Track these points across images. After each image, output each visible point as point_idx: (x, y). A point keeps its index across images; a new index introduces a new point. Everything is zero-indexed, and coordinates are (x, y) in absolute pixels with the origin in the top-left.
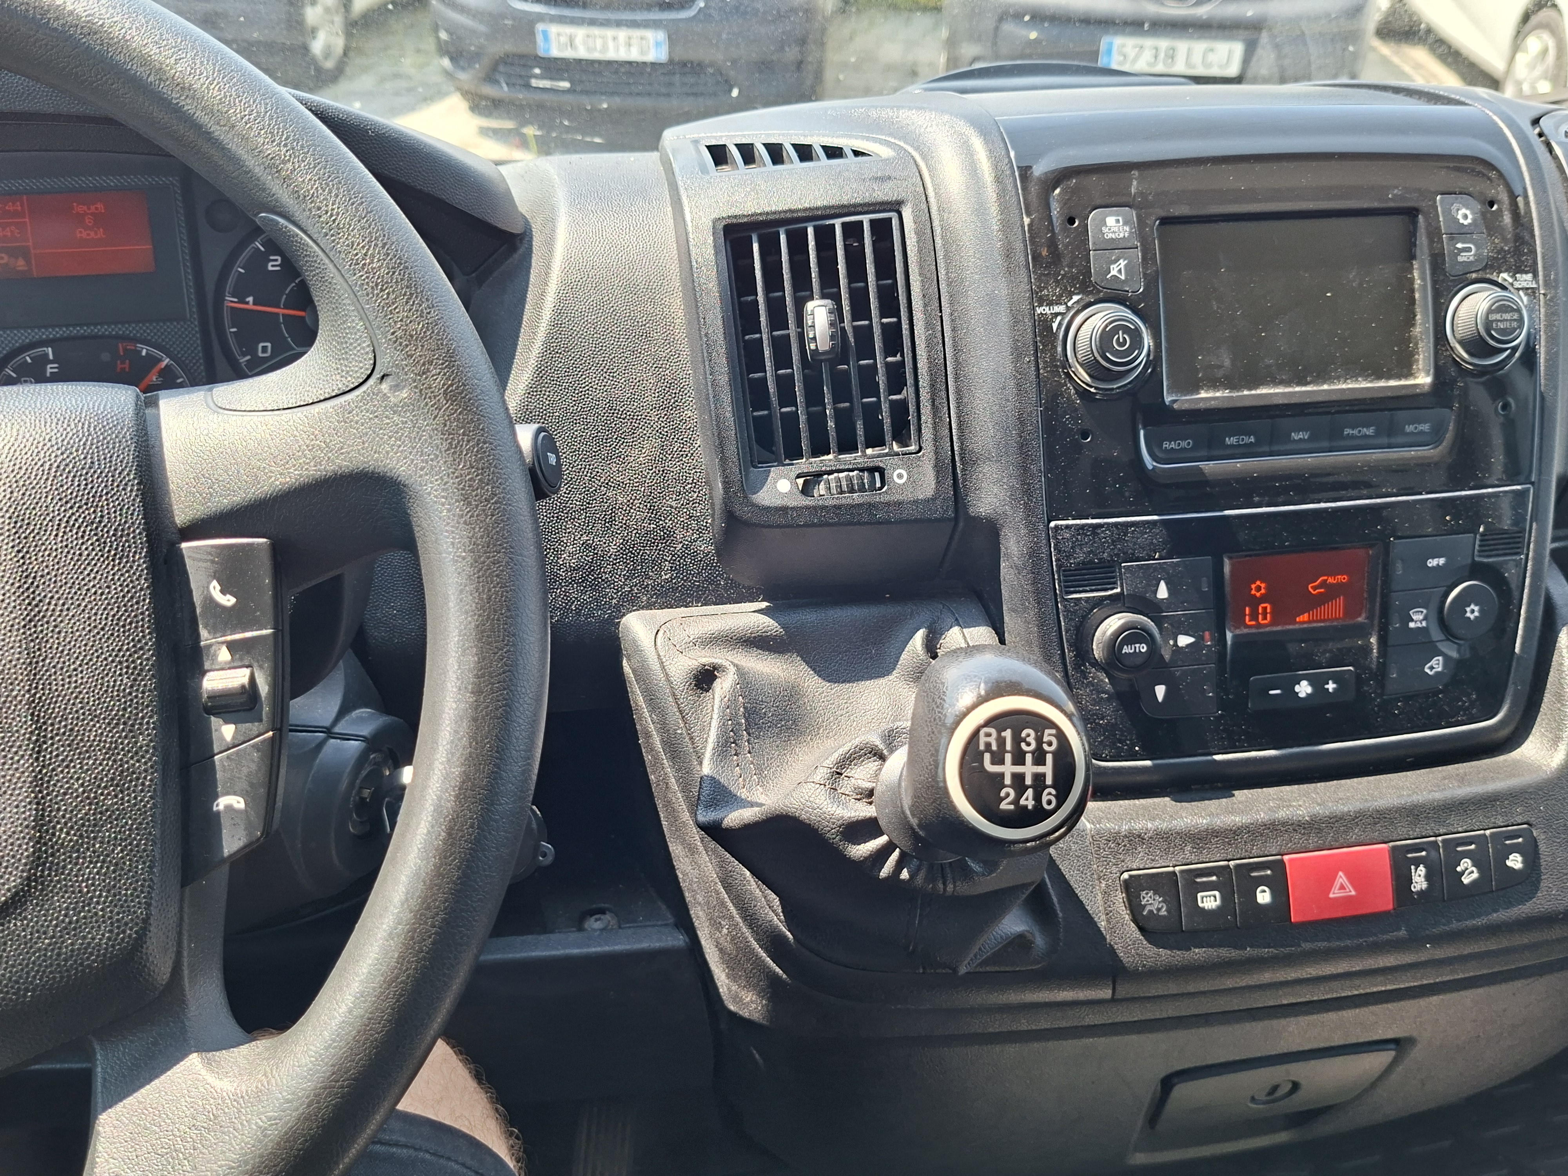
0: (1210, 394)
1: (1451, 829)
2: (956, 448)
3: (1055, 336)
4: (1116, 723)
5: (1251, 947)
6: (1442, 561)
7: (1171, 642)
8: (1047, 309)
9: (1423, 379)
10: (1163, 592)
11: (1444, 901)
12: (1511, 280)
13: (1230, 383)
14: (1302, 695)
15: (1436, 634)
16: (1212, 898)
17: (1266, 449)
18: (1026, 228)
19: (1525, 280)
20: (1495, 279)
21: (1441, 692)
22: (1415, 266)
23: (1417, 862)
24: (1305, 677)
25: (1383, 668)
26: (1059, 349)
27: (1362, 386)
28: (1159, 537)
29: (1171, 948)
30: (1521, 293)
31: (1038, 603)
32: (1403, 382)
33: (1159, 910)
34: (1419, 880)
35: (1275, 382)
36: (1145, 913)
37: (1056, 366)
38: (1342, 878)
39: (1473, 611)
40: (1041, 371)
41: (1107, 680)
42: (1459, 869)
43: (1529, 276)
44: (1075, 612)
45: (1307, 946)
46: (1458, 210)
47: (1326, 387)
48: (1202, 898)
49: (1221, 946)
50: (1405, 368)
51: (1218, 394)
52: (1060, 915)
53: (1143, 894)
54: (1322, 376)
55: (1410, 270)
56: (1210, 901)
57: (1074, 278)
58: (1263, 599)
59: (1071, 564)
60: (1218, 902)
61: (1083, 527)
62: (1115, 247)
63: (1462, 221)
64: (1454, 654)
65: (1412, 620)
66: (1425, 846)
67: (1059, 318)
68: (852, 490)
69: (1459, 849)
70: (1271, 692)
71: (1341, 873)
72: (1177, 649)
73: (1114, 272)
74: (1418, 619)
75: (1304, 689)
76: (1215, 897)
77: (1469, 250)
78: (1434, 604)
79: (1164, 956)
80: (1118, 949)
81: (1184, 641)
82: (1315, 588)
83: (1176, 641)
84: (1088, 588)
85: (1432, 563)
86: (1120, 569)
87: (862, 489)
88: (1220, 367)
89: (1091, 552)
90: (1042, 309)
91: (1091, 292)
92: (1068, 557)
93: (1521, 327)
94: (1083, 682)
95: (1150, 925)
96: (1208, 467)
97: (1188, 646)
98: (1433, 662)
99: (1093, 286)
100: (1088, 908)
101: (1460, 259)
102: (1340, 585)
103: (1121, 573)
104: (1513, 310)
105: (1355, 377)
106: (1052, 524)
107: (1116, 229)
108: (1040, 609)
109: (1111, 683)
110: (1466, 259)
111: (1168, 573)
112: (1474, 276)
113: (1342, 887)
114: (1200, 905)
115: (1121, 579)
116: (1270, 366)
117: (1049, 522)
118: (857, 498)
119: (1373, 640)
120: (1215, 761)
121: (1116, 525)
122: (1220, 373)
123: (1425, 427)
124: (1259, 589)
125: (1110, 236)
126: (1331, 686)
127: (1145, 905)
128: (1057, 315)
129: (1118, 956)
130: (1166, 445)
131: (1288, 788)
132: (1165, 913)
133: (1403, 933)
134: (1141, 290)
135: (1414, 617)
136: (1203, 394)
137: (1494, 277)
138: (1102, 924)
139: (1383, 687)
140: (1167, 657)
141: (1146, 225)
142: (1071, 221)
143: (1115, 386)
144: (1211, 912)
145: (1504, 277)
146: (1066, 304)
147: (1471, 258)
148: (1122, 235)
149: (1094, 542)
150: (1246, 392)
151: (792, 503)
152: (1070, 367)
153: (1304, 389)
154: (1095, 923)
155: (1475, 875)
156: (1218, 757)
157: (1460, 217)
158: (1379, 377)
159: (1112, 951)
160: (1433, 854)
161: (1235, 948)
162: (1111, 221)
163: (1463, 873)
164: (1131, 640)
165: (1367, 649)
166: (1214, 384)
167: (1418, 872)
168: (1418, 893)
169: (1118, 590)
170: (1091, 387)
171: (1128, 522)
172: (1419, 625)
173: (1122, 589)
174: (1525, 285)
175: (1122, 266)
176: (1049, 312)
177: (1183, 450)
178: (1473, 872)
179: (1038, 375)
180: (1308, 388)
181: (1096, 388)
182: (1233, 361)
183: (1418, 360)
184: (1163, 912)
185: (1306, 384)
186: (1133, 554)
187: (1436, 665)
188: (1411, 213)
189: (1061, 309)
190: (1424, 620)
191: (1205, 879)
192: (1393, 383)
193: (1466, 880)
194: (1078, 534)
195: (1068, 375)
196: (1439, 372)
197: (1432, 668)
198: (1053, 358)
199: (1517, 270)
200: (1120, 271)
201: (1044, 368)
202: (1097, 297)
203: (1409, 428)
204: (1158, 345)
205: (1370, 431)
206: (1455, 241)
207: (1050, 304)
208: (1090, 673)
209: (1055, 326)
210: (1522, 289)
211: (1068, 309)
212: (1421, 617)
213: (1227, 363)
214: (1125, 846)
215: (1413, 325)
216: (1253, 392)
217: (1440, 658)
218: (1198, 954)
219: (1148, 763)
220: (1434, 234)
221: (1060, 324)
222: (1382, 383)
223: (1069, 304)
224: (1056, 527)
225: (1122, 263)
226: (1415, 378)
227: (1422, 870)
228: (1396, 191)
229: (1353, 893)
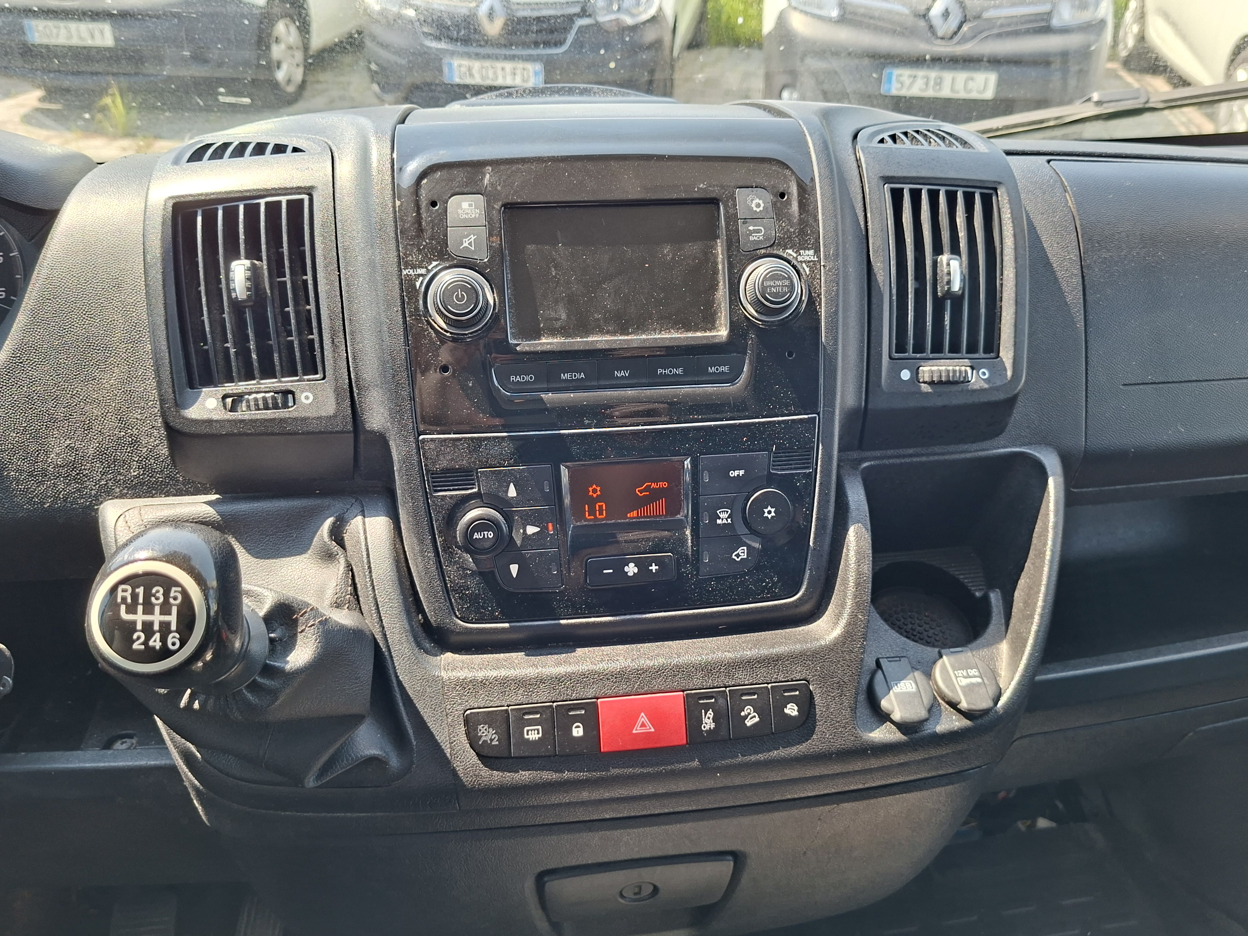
0: (550, 340)
1: (738, 681)
2: (352, 377)
3: (417, 291)
4: (479, 594)
5: (568, 771)
6: (742, 472)
7: (521, 531)
8: (411, 271)
9: (722, 332)
10: (512, 492)
11: (730, 739)
12: (795, 255)
13: (564, 331)
14: (631, 574)
15: (742, 530)
16: (536, 732)
17: (595, 383)
18: (397, 209)
19: (808, 255)
20: (782, 254)
21: (746, 574)
22: (719, 244)
23: (707, 707)
24: (632, 560)
25: (697, 554)
26: (421, 302)
27: (674, 336)
28: (508, 448)
29: (503, 771)
30: (804, 265)
31: (412, 499)
32: (708, 334)
33: (492, 740)
34: (708, 723)
35: (602, 332)
36: (480, 743)
37: (419, 315)
38: (643, 718)
39: (769, 512)
40: (408, 319)
41: (471, 560)
42: (743, 714)
43: (811, 252)
44: (442, 506)
45: (615, 771)
46: (752, 200)
47: (644, 337)
48: (528, 731)
49: (543, 770)
50: (710, 321)
51: (555, 340)
52: (415, 743)
53: (480, 727)
54: (641, 327)
55: (714, 247)
56: (533, 734)
57: (433, 249)
58: (599, 499)
59: (437, 468)
60: (540, 735)
61: (445, 440)
62: (468, 225)
63: (755, 209)
64: (757, 545)
65: (719, 518)
66: (714, 695)
67: (421, 278)
68: (267, 408)
69: (743, 698)
70: (605, 571)
71: (643, 714)
72: (526, 537)
73: (466, 245)
74: (724, 518)
75: (631, 569)
76: (539, 731)
77: (759, 231)
78: (738, 505)
79: (497, 777)
80: (459, 770)
81: (531, 530)
82: (641, 492)
83: (525, 531)
84: (452, 488)
85: (734, 474)
86: (477, 473)
87: (276, 407)
88: (557, 319)
89: (452, 459)
90: (407, 271)
91: (447, 260)
92: (434, 463)
93: (792, 292)
94: (451, 561)
95: (485, 752)
96: (547, 397)
97: (534, 534)
98: (739, 551)
99: (449, 254)
100: (438, 738)
101: (751, 238)
102: (662, 490)
103: (478, 477)
104: (784, 278)
105: (668, 329)
106: (421, 437)
107: (469, 211)
108: (414, 503)
109: (474, 562)
110: (756, 239)
111: (516, 478)
112: (763, 251)
113: (643, 725)
114: (526, 736)
115: (478, 481)
116: (598, 320)
117: (419, 435)
118: (270, 414)
119: (688, 532)
120: (560, 624)
121: (472, 439)
122: (558, 324)
123: (725, 369)
124: (595, 491)
125: (464, 216)
126: (654, 568)
127: (481, 736)
128: (420, 275)
129: (459, 776)
130: (513, 378)
131: (621, 647)
132: (497, 743)
133: (696, 763)
134: (487, 260)
135: (721, 516)
136: (544, 340)
137: (780, 253)
138: (448, 752)
139: (698, 570)
140: (519, 543)
141: (493, 208)
142: (434, 204)
143: (467, 332)
144: (534, 742)
145: (790, 253)
146: (426, 268)
147: (761, 238)
148: (473, 216)
149: (455, 452)
150: (579, 339)
151: (215, 417)
152: (431, 316)
153: (626, 337)
154: (443, 750)
155: (757, 719)
156: (563, 622)
157: (753, 205)
158: (688, 330)
159: (454, 772)
160: (721, 701)
161: (556, 772)
162: (465, 205)
163: (746, 717)
164: (479, 528)
165: (683, 541)
166: (553, 332)
167: (708, 715)
168: (706, 731)
169: (475, 490)
170: (447, 332)
171: (482, 437)
172: (725, 521)
173: (479, 489)
174: (808, 259)
175: (472, 240)
176: (413, 274)
177: (527, 382)
178: (755, 717)
179: (405, 322)
180: (629, 337)
181: (451, 333)
182: (568, 316)
183: (720, 317)
184: (495, 743)
185: (628, 334)
186: (487, 462)
187: (742, 553)
188: (714, 202)
189: (423, 271)
190: (728, 517)
191: (531, 717)
192: (699, 334)
193: (749, 723)
194: (442, 446)
195: (429, 323)
196: (734, 327)
197: (738, 556)
198: (417, 309)
199: (801, 246)
200: (470, 244)
201: (410, 317)
202: (451, 263)
203: (711, 370)
204: (502, 301)
205: (679, 371)
206: (747, 224)
207: (414, 267)
208: (456, 554)
209: (418, 284)
210: (805, 262)
211: (429, 271)
212: (727, 516)
213: (564, 316)
214: (469, 689)
215: (716, 290)
216: (585, 339)
217: (745, 548)
218: (524, 776)
219: (507, 625)
220: (732, 219)
221: (422, 283)
222: (690, 335)
223: (430, 268)
224: (424, 439)
225: (473, 238)
226: (717, 331)
227: (710, 714)
228: (701, 186)
229: (653, 730)
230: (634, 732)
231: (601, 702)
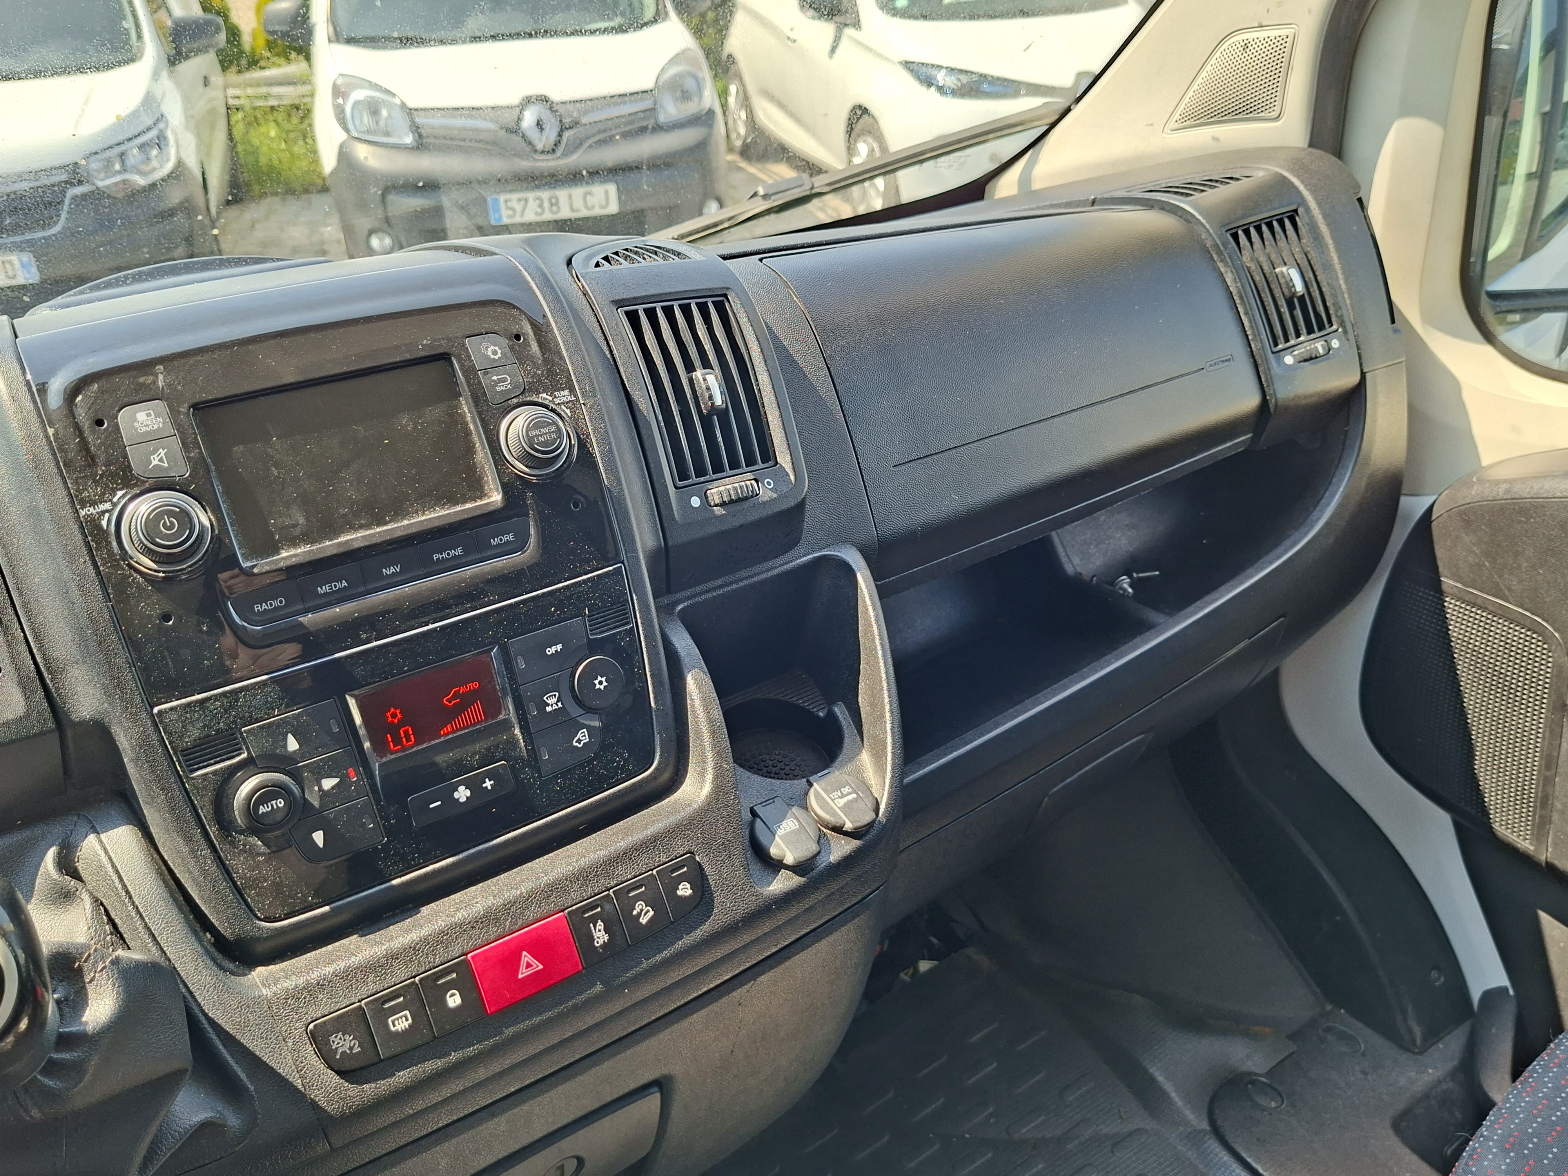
0: (293, 552)
1: (620, 879)
2: (39, 660)
3: (106, 532)
4: (282, 881)
5: (455, 1051)
6: (559, 647)
7: (316, 788)
8: (92, 509)
9: (496, 498)
10: (292, 744)
11: (629, 946)
12: (551, 398)
13: (309, 538)
14: (463, 799)
15: (575, 711)
16: (404, 1019)
17: (361, 589)
18: (52, 438)
19: (564, 395)
20: (536, 400)
21: (594, 759)
22: (463, 402)
23: (594, 920)
24: (460, 783)
25: (533, 753)
26: (114, 544)
27: (440, 514)
28: (273, 693)
29: (375, 1080)
30: (563, 407)
31: (163, 789)
32: (479, 503)
33: (351, 1048)
34: (600, 936)
35: (354, 528)
36: (338, 1057)
37: (116, 560)
38: (526, 957)
39: (601, 683)
40: (101, 568)
41: (260, 843)
42: (635, 913)
43: (566, 392)
44: (205, 787)
45: (509, 1031)
46: (487, 348)
47: (406, 522)
48: (393, 1023)
49: (425, 1061)
50: (476, 489)
51: (299, 550)
52: (252, 1088)
53: (332, 1038)
54: (399, 513)
55: (458, 406)
56: (401, 1023)
57: (113, 476)
58: (401, 724)
59: (187, 742)
60: (410, 1021)
61: (189, 705)
62: (153, 439)
63: (492, 357)
64: (597, 724)
65: (548, 705)
66: (599, 902)
67: (107, 515)
69: (631, 895)
70: (432, 806)
71: (524, 953)
72: (324, 794)
73: (155, 462)
74: (552, 702)
75: (462, 794)
76: (406, 1017)
77: (504, 380)
78: (565, 686)
79: (370, 1090)
80: (320, 1100)
81: (328, 784)
82: (449, 701)
83: (320, 787)
84: (212, 761)
85: (551, 651)
86: (241, 734)
88: (294, 526)
89: (204, 726)
90: (86, 510)
91: (136, 485)
92: (181, 737)
93: (560, 436)
94: (234, 852)
95: (347, 1066)
96: (307, 619)
97: (333, 788)
98: (579, 735)
99: (136, 478)
100: (281, 1071)
101: (498, 389)
102: (474, 692)
103: (243, 739)
104: (549, 424)
105: (431, 507)
106: (156, 710)
107: (149, 423)
108: (166, 795)
109: (264, 844)
110: (504, 388)
111: (293, 726)
112: (515, 401)
113: (529, 965)
114: (393, 1029)
115: (246, 743)
116: (346, 515)
117: (152, 708)
119: (517, 731)
120: (393, 886)
121: (224, 694)
122: (297, 531)
123: (510, 537)
124: (394, 715)
125: (144, 429)
126: (488, 784)
127: (337, 1049)
128: (103, 513)
129: (321, 1108)
130: (257, 608)
131: (473, 888)
132: (359, 1049)
133: (599, 987)
134: (188, 474)
135: (549, 702)
136: (284, 554)
137: (534, 398)
138: (298, 1083)
139: (539, 771)
140: (316, 803)
141: (179, 412)
142: (100, 423)
143: (184, 566)
144: (405, 1032)
145: (544, 397)
146: (110, 500)
147: (509, 386)
148: (156, 427)
149: (206, 716)
150: (328, 543)
152: (132, 558)
153: (385, 528)
154: (291, 1083)
155: (651, 913)
156: (395, 882)
157: (489, 353)
158: (456, 504)
159: (314, 1105)
160: (608, 907)
161: (439, 1058)
162: (141, 416)
163: (639, 914)
164: (264, 799)
165: (513, 742)
166: (293, 542)
167: (598, 927)
168: (601, 946)
169: (244, 755)
170: (158, 571)
171: (236, 689)
172: (555, 707)
173: (249, 753)
174: (565, 399)
175: (162, 454)
176: (94, 512)
177: (277, 609)
178: (648, 911)
179: (98, 573)
180: (389, 527)
181: (164, 572)
182: (307, 519)
183: (488, 482)
184: (356, 1050)
185: (386, 523)
186: (251, 717)
187: (582, 737)
188: (445, 357)
189: (107, 506)
190: (558, 701)
191: (392, 1003)
192: (468, 506)
193: (644, 920)
194: (187, 713)
195: (130, 566)
196: (506, 488)
197: (579, 741)
198: (110, 553)
199: (554, 388)
200: (161, 460)
201: (104, 565)
202: (143, 488)
203: (495, 542)
204: (221, 520)
205: (459, 552)
206: (490, 375)
207: (94, 504)
208: (239, 841)
209: (104, 523)
210: (563, 403)
211: (114, 505)
212: (555, 700)
213: (302, 520)
214: (305, 998)
215: (475, 453)
216: (335, 541)
217: (585, 730)
218: (403, 1077)
219: (326, 909)
220: (470, 372)
221: (109, 521)
222: (459, 508)
223: (115, 500)
224: (160, 712)
225: (162, 452)
226: (489, 498)
227: (600, 925)
228: (425, 342)
229: (541, 967)
230: (520, 976)
231: (473, 957)
